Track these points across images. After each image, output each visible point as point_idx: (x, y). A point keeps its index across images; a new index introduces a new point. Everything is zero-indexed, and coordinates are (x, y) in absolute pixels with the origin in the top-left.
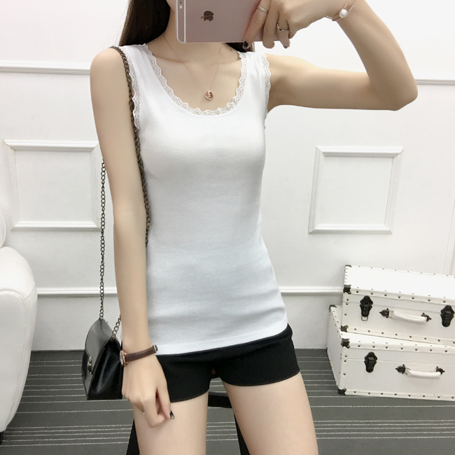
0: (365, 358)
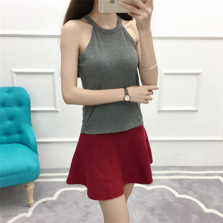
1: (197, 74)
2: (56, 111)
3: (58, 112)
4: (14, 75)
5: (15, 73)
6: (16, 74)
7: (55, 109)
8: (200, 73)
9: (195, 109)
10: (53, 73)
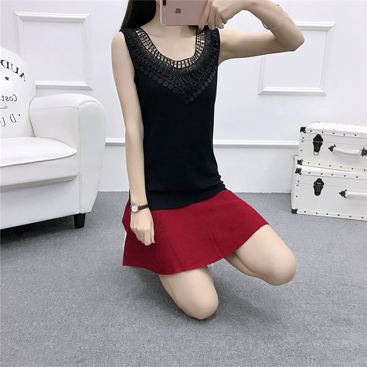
0: (314, 183)
1: (326, 29)
2: (87, 87)
3: (92, 90)
4: (20, 21)
5: (21, 17)
6: (23, 21)
7: (86, 85)
8: (331, 27)
9: (322, 91)
10: (84, 20)
